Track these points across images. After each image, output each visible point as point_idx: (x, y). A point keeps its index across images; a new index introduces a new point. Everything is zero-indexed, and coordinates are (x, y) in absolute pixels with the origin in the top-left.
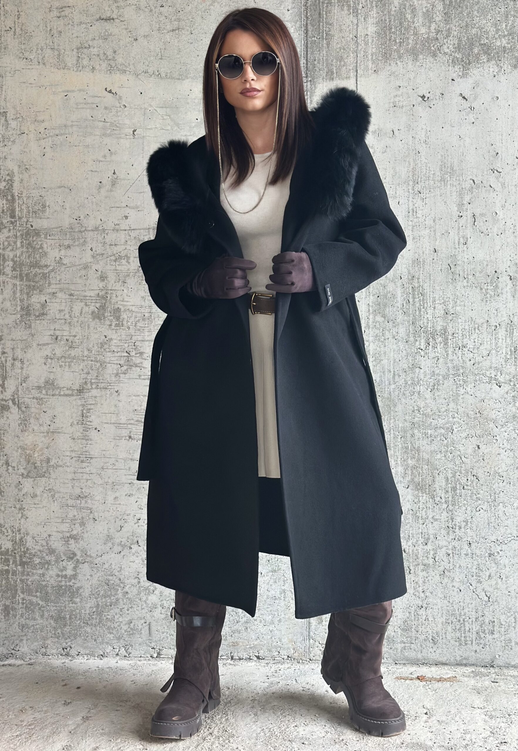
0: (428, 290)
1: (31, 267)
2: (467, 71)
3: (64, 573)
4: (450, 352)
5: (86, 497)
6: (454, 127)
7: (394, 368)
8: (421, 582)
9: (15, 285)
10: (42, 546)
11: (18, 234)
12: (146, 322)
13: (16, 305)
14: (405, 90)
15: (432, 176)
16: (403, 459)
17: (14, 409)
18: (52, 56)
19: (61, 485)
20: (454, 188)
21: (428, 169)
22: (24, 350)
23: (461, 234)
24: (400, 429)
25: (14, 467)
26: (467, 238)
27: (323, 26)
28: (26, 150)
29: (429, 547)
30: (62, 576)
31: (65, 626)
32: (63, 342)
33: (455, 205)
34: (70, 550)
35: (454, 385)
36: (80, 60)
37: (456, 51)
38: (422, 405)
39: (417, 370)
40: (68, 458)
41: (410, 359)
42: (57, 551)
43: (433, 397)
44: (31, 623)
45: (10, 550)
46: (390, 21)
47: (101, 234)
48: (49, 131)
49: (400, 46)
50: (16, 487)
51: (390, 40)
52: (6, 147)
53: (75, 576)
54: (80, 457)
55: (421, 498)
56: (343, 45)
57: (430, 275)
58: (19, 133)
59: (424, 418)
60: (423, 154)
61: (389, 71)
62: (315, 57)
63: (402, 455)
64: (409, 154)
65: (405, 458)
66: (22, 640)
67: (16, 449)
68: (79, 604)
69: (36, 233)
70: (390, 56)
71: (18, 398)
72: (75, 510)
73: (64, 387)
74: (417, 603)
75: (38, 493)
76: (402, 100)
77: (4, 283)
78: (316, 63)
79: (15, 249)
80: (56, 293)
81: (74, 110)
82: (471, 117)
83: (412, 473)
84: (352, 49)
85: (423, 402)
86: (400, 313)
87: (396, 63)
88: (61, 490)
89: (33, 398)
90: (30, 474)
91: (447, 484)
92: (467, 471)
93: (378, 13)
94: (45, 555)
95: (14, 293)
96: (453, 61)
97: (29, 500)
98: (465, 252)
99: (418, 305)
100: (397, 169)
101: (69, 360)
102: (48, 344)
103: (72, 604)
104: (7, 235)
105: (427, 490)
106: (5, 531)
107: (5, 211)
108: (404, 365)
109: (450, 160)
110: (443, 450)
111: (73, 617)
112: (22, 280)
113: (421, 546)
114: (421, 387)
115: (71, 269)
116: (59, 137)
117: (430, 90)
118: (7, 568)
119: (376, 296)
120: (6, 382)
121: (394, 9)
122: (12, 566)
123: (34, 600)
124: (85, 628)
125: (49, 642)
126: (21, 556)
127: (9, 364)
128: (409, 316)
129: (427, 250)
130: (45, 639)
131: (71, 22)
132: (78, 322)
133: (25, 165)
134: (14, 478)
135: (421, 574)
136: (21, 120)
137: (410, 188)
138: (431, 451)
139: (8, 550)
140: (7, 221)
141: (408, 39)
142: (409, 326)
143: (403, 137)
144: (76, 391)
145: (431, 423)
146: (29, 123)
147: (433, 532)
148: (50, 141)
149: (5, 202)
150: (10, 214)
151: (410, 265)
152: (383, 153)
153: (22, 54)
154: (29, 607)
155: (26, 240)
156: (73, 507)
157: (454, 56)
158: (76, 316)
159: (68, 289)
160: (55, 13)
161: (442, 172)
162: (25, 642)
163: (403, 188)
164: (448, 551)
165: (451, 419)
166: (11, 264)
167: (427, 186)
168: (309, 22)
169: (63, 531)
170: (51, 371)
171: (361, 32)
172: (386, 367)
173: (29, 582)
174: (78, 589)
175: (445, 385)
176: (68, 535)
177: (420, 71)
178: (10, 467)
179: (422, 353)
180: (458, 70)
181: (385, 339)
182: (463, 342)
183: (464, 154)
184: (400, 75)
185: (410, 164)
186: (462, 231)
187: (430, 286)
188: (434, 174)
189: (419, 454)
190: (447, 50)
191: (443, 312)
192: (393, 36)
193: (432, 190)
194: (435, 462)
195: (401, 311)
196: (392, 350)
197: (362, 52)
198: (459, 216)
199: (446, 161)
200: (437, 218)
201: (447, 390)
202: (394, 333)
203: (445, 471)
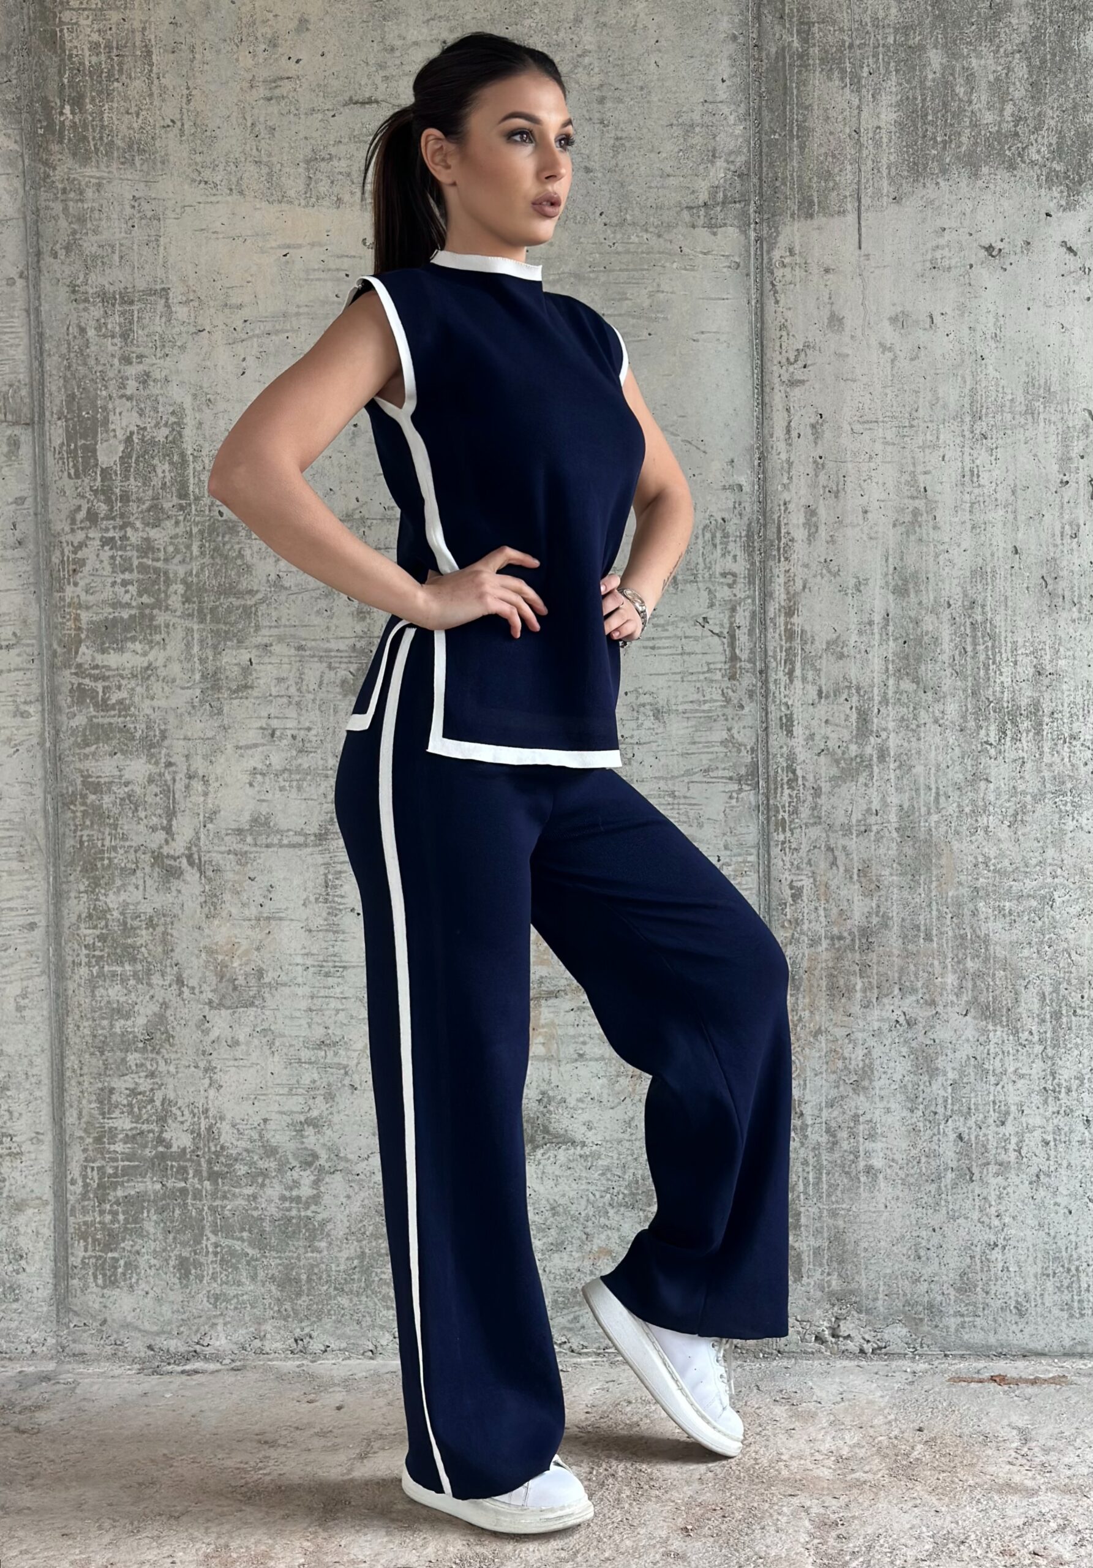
0: (1003, 629)
1: (221, 594)
2: (1076, 198)
3: (295, 1193)
4: (1046, 749)
5: (335, 1044)
6: (1050, 307)
7: (936, 782)
8: (992, 1198)
9: (189, 631)
10: (252, 1141)
11: (195, 530)
13: (193, 671)
14: (954, 235)
15: (1008, 404)
16: (956, 960)
17: (191, 875)
18: (256, 176)
19: (287, 1021)
20: (1053, 428)
21: (1000, 390)
22: (209, 757)
23: (1066, 517)
25: (193, 988)
26: (1078, 526)
27: (791, 110)
28: (208, 363)
29: (1009, 1129)
30: (292, 1199)
31: (299, 1295)
32: (285, 742)
33: (1054, 461)
34: (306, 1149)
35: (1054, 812)
36: (313, 183)
38: (992, 853)
39: (983, 784)
40: (300, 968)
41: (969, 764)
42: (280, 1150)
43: (1013, 837)
44: (232, 1291)
45: (188, 1150)
46: (924, 100)
47: (358, 529)
48: (252, 326)
49: (944, 148)
50: (198, 1027)
51: (924, 136)
52: (168, 359)
53: (316, 1199)
54: (322, 966)
55: (991, 1034)
56: (832, 148)
57: (1006, 598)
58: (194, 330)
59: (998, 879)
60: (990, 360)
61: (922, 198)
62: (776, 173)
63: (955, 952)
64: (963, 361)
65: (960, 956)
66: (214, 1325)
67: (197, 952)
68: (325, 1253)
69: (229, 528)
70: (925, 169)
71: (199, 851)
72: (315, 1070)
73: (288, 830)
74: (986, 1237)
75: (242, 1038)
76: (948, 255)
77: (167, 626)
78: (778, 184)
79: (188, 560)
80: (271, 645)
81: (302, 282)
82: (1085, 288)
83: (975, 986)
84: (849, 156)
85: (995, 848)
86: (949, 675)
87: (937, 184)
88: (286, 1033)
89: (229, 852)
90: (224, 1002)
91: (1042, 1007)
92: (1082, 981)
93: (901, 84)
94: (256, 1158)
95: (188, 646)
96: (1047, 177)
97: (224, 1052)
98: (1075, 553)
99: (982, 657)
100: (940, 391)
101: (298, 777)
102: (256, 746)
103: (312, 1252)
104: (173, 533)
105: (1004, 1019)
106: (179, 1113)
107: (168, 484)
108: (957, 776)
109: (1042, 371)
110: (1035, 940)
111: (314, 1277)
112: (202, 620)
113: (993, 1128)
114: (991, 818)
115: (300, 597)
116: (273, 337)
117: (1003, 236)
118: (183, 1184)
119: (901, 641)
120: (174, 822)
121: (930, 76)
122: (193, 1182)
123: (238, 1246)
124: (339, 1299)
125: (268, 1327)
126: (209, 1162)
127: (179, 786)
128: (965, 679)
129: (1001, 549)
130: (259, 1321)
131: (293, 109)
132: (314, 700)
133: (207, 394)
134: (193, 1010)
135: (993, 1181)
136: (196, 304)
137: (966, 427)
138: (1011, 943)
139: (184, 1149)
140: (170, 505)
141: (959, 134)
142: (966, 698)
143: (952, 328)
144: (312, 838)
145: (1011, 887)
146: (213, 310)
147: (1017, 1099)
148: (255, 345)
149: (167, 467)
150: (178, 490)
151: (968, 580)
152: (912, 360)
153: (196, 173)
154: (227, 1260)
155: (210, 541)
156: (310, 1063)
157: (1050, 168)
158: (311, 689)
159: (293, 636)
160: (261, 90)
161: (1028, 396)
162: (220, 1328)
163: (952, 428)
164: (1045, 1136)
165: (1049, 880)
166: (180, 588)
167: (999, 423)
168: (764, 103)
169: (292, 1112)
170: (263, 797)
171: (867, 122)
172: (922, 780)
173: (226, 1212)
174: (323, 1223)
175: (1036, 815)
176: (302, 1118)
177: (985, 198)
178: (185, 989)
179: (992, 752)
180: (1058, 195)
181: (918, 726)
182: (1071, 729)
183: (1072, 361)
184: (945, 207)
185: (965, 382)
186: (1068, 511)
187: (1006, 620)
188: (1012, 400)
189: (987, 949)
190: (1035, 157)
191: (1031, 670)
192: (930, 128)
193: (1009, 432)
194: (1020, 964)
195: (949, 671)
196: (933, 747)
197: (870, 163)
198: (1061, 482)
199: (1035, 374)
200: (1019, 486)
201: (1042, 823)
202: (937, 714)
203: (1038, 982)
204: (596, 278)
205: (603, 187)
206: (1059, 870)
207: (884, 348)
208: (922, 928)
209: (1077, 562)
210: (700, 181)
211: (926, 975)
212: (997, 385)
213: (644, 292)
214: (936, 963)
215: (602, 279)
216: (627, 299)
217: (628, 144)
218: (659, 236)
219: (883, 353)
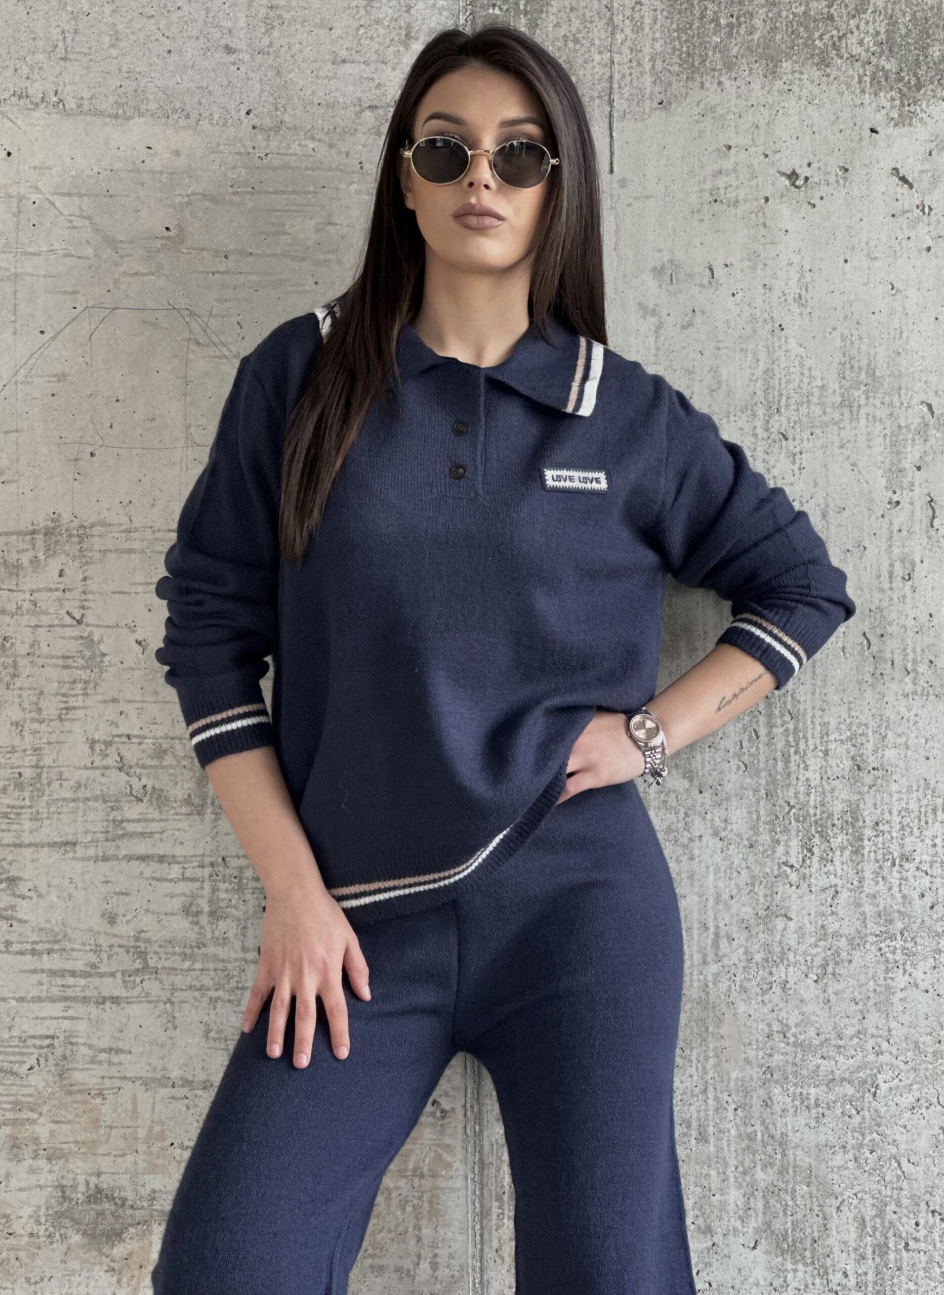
0: (809, 704)
2: (912, 108)
4: (868, 874)
6: (876, 259)
7: (716, 919)
12: (26, 794)
14: (743, 156)
15: (816, 392)
16: (740, 1169)
20: (878, 427)
21: (806, 372)
23: (896, 551)
24: (732, 1085)
26: (913, 564)
33: (880, 472)
35: (878, 962)
37: (882, 53)
38: (793, 1018)
39: (780, 923)
41: (761, 893)
43: (822, 996)
49: (730, 34)
51: (702, 17)
55: (790, 1276)
56: (574, 30)
59: (799, 1056)
60: (792, 330)
63: (740, 1158)
64: (755, 332)
65: (747, 1163)
70: (703, 62)
76: (734, 183)
82: (923, 234)
83: (767, 1206)
84: (597, 42)
85: (796, 1012)
86: (734, 768)
87: (720, 83)
91: (861, 1237)
92: (915, 1200)
96: (873, 79)
98: (908, 600)
99: (780, 744)
100: (724, 371)
105: (808, 1254)
108: (744, 910)
109: (864, 347)
110: (851, 1142)
114: (791, 969)
117: (811, 158)
137: (759, 424)
138: (817, 1146)
141: (751, 15)
142: (758, 801)
143: (739, 285)
145: (818, 1067)
152: (683, 327)
157: (877, 66)
161: (843, 381)
163: (740, 424)
165: (871, 1057)
167: (805, 419)
172: (695, 915)
175: (854, 964)
177: (786, 105)
179: (794, 877)
180: (888, 105)
181: (691, 840)
182: (902, 846)
183: (905, 335)
184: (732, 117)
185: (758, 360)
186: (898, 543)
187: (813, 693)
188: (823, 386)
189: (784, 1155)
190: (857, 50)
191: (848, 763)
192: (710, 6)
193: (818, 431)
194: (831, 1176)
195: (734, 763)
196: (711, 869)
197: (626, 51)
198: (890, 503)
199: (854, 352)
200: (831, 505)
201: (862, 977)
202: (717, 822)
203: (855, 1202)
204: (239, 204)
205: (251, 75)
206: (885, 1044)
207: (645, 311)
208: (695, 1124)
209: (912, 614)
210: (388, 70)
211: (700, 1190)
212: (802, 366)
213: (311, 224)
214: (713, 1173)
215: (250, 205)
216: (286, 233)
217: (287, 16)
218: (331, 146)
219: (644, 317)
